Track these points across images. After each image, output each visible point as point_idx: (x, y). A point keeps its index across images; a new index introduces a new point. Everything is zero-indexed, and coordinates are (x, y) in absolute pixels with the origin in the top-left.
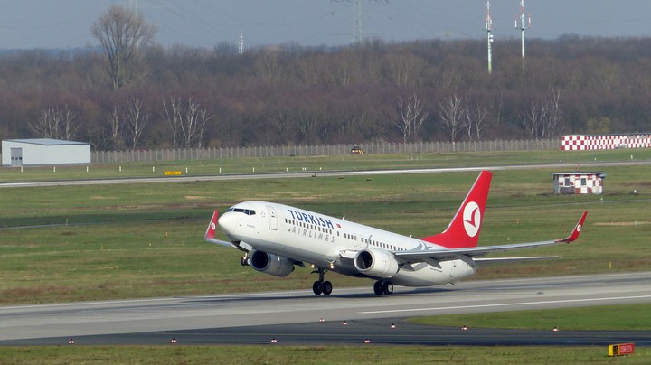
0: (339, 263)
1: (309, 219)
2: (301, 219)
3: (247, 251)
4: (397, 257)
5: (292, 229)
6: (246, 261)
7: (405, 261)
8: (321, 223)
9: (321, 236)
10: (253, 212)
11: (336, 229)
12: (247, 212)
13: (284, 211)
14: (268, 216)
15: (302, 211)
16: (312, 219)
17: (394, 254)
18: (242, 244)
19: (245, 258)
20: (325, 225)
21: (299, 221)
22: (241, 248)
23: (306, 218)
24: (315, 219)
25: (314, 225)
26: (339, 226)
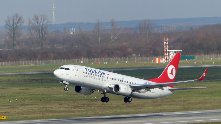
0: (108, 89)
1: (94, 72)
2: (91, 72)
3: (67, 85)
4: (132, 87)
5: (86, 76)
6: (66, 88)
7: (136, 88)
8: (100, 73)
9: (99, 79)
10: (68, 69)
11: (107, 76)
12: (66, 69)
13: (82, 68)
14: (75, 71)
15: (91, 69)
16: (96, 72)
17: (130, 86)
18: (64, 82)
19: (66, 87)
20: (101, 74)
21: (89, 73)
22: (64, 84)
23: (93, 71)
24: (97, 72)
25: (96, 74)
26: (108, 75)
